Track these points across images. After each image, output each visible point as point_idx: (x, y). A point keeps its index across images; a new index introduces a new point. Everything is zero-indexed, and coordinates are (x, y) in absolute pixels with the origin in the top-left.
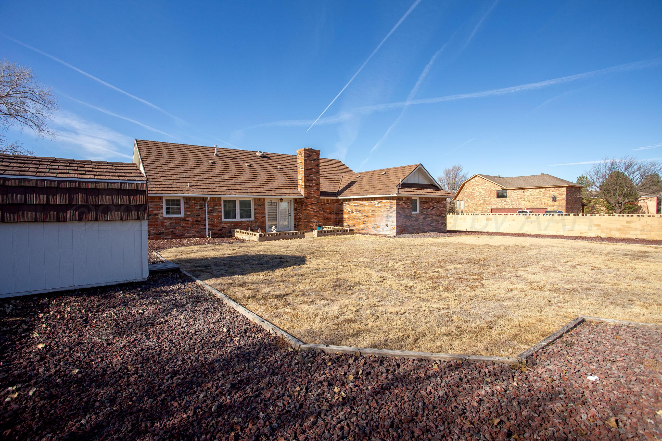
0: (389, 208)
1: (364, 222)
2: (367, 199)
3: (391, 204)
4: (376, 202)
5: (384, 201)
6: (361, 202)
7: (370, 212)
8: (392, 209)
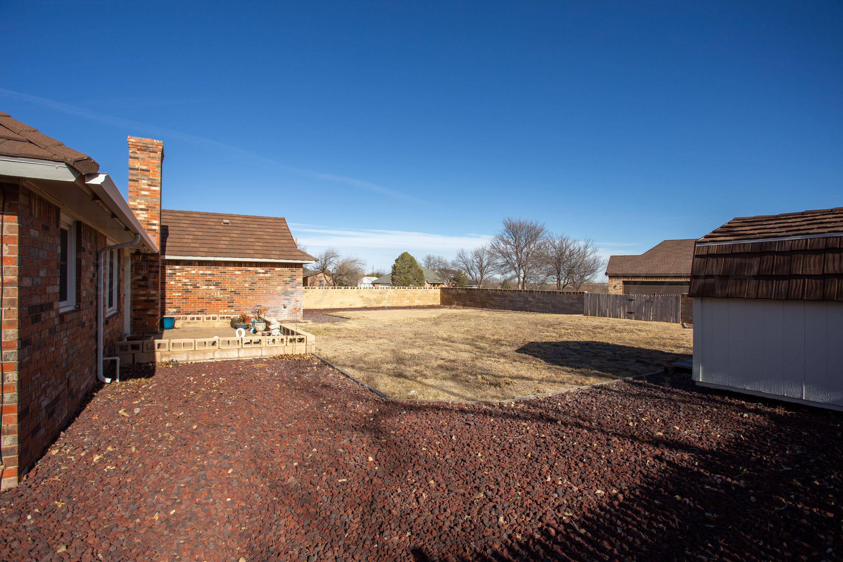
0: (289, 279)
1: (230, 304)
2: (240, 264)
3: (293, 273)
4: (260, 270)
5: (277, 269)
6: (221, 268)
7: (247, 285)
8: (295, 283)
